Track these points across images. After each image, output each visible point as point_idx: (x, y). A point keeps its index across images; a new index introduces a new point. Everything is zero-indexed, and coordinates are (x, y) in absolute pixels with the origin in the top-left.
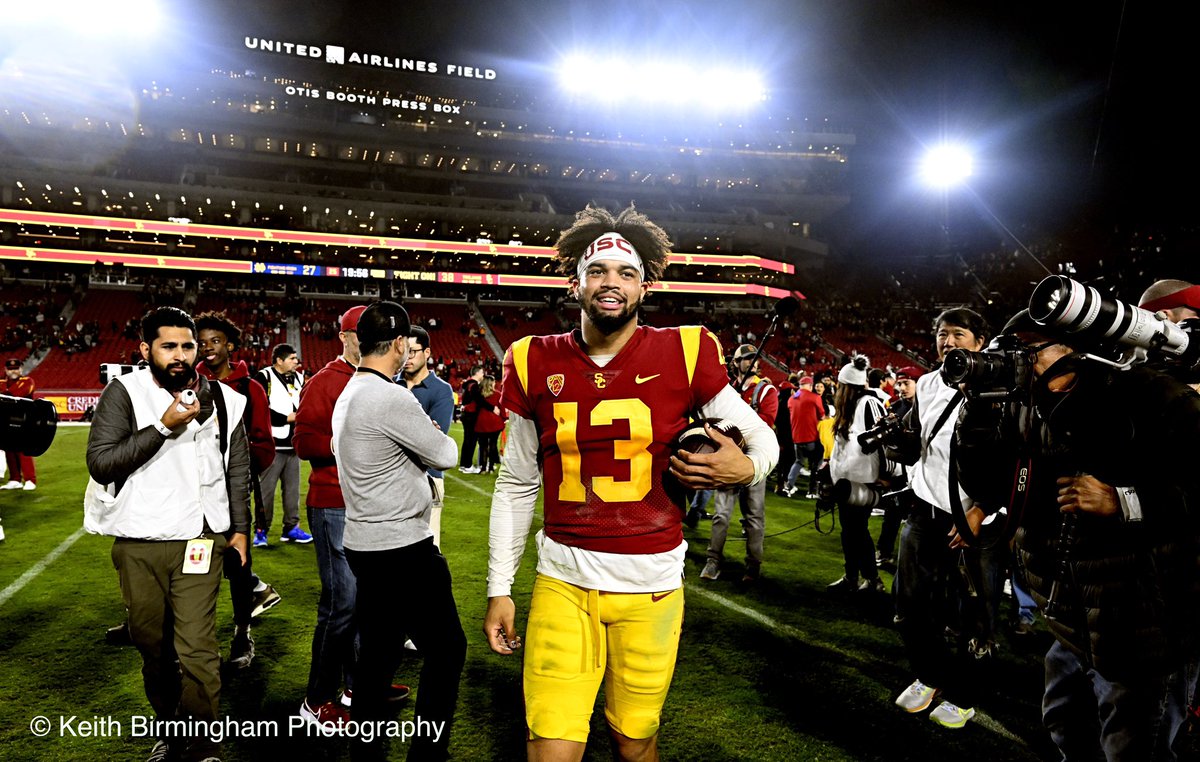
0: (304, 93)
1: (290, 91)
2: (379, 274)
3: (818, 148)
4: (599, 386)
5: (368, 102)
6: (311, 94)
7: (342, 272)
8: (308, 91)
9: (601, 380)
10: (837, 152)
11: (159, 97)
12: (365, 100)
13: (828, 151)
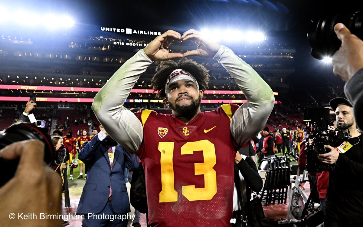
0: (119, 44)
1: (115, 43)
2: (146, 101)
3: (284, 54)
4: (186, 135)
5: (139, 46)
6: (121, 44)
7: (134, 101)
8: (120, 43)
9: (187, 131)
10: (290, 55)
11: (74, 47)
12: (138, 45)
13: (287, 55)
